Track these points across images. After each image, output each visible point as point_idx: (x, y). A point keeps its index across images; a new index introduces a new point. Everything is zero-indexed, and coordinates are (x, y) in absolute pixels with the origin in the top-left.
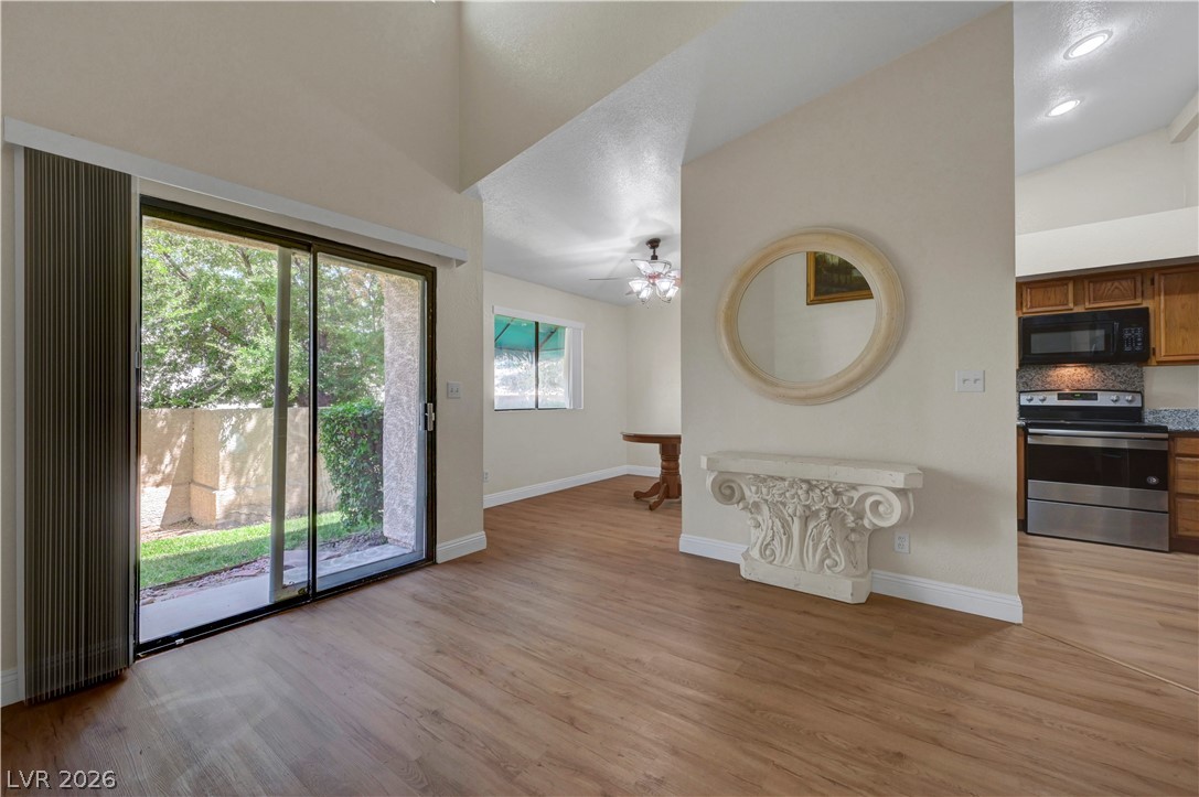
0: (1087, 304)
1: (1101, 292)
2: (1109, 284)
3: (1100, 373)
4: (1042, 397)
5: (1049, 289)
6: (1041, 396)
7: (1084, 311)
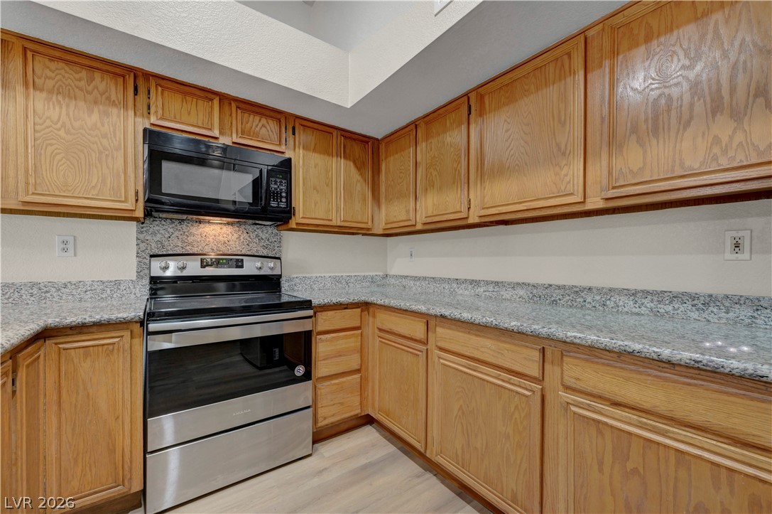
0: (234, 135)
1: (249, 125)
2: (257, 118)
3: (245, 234)
4: (181, 264)
5: (189, 99)
6: (182, 261)
7: (231, 144)
